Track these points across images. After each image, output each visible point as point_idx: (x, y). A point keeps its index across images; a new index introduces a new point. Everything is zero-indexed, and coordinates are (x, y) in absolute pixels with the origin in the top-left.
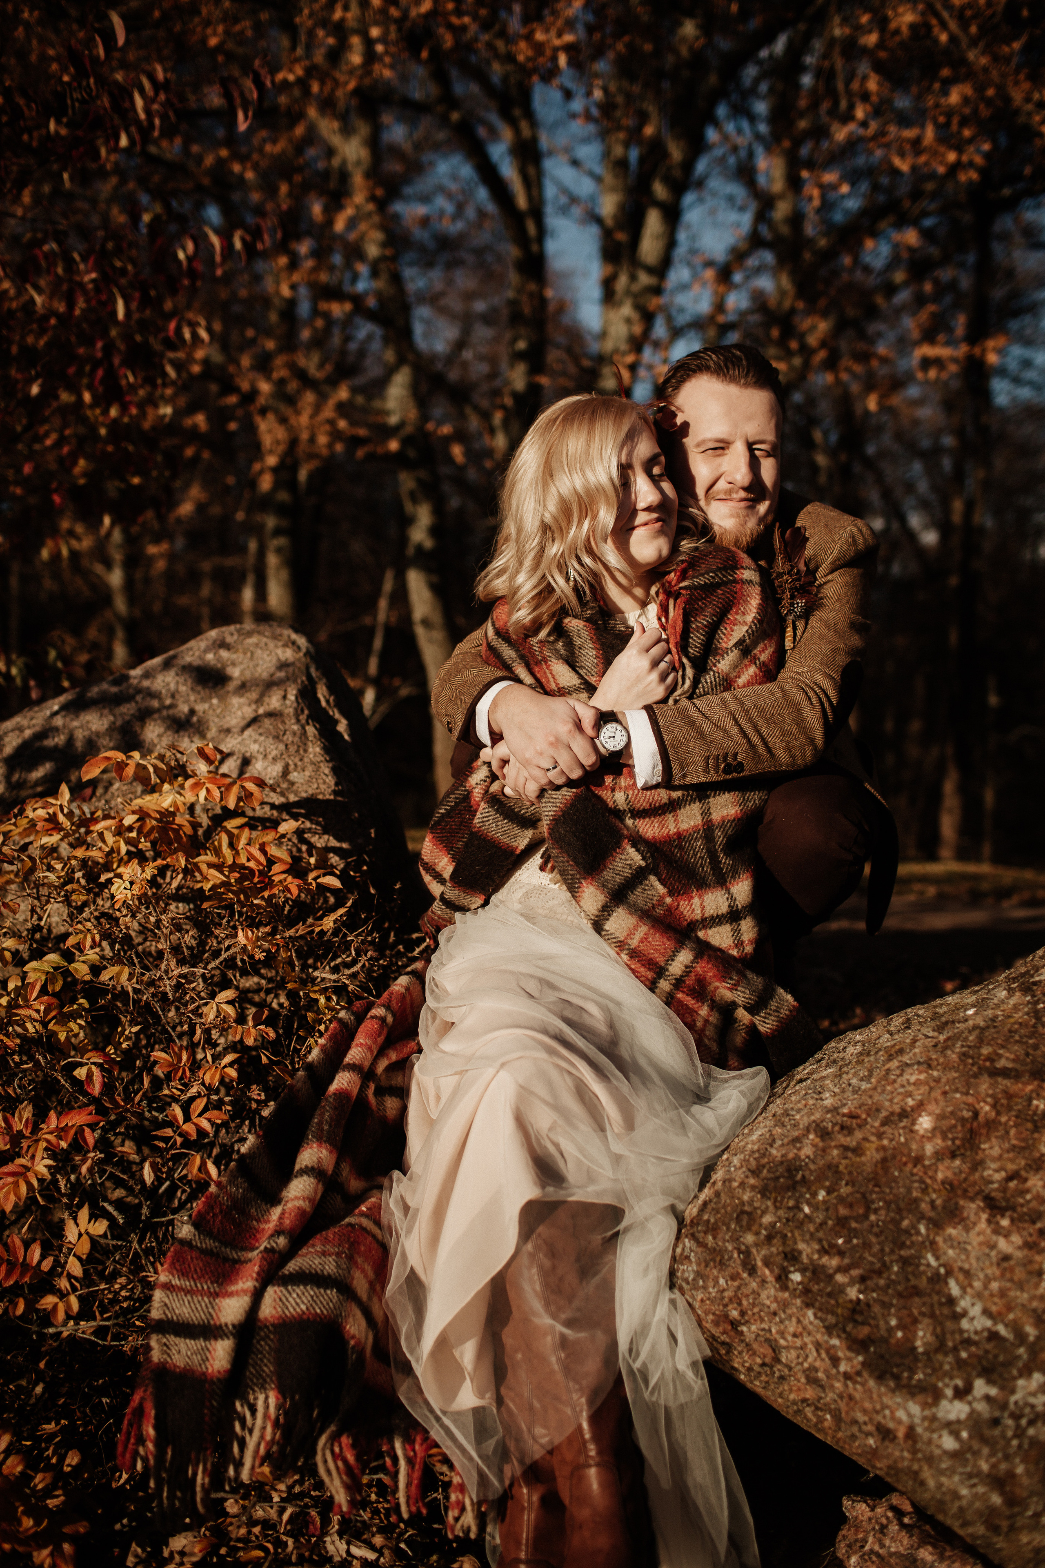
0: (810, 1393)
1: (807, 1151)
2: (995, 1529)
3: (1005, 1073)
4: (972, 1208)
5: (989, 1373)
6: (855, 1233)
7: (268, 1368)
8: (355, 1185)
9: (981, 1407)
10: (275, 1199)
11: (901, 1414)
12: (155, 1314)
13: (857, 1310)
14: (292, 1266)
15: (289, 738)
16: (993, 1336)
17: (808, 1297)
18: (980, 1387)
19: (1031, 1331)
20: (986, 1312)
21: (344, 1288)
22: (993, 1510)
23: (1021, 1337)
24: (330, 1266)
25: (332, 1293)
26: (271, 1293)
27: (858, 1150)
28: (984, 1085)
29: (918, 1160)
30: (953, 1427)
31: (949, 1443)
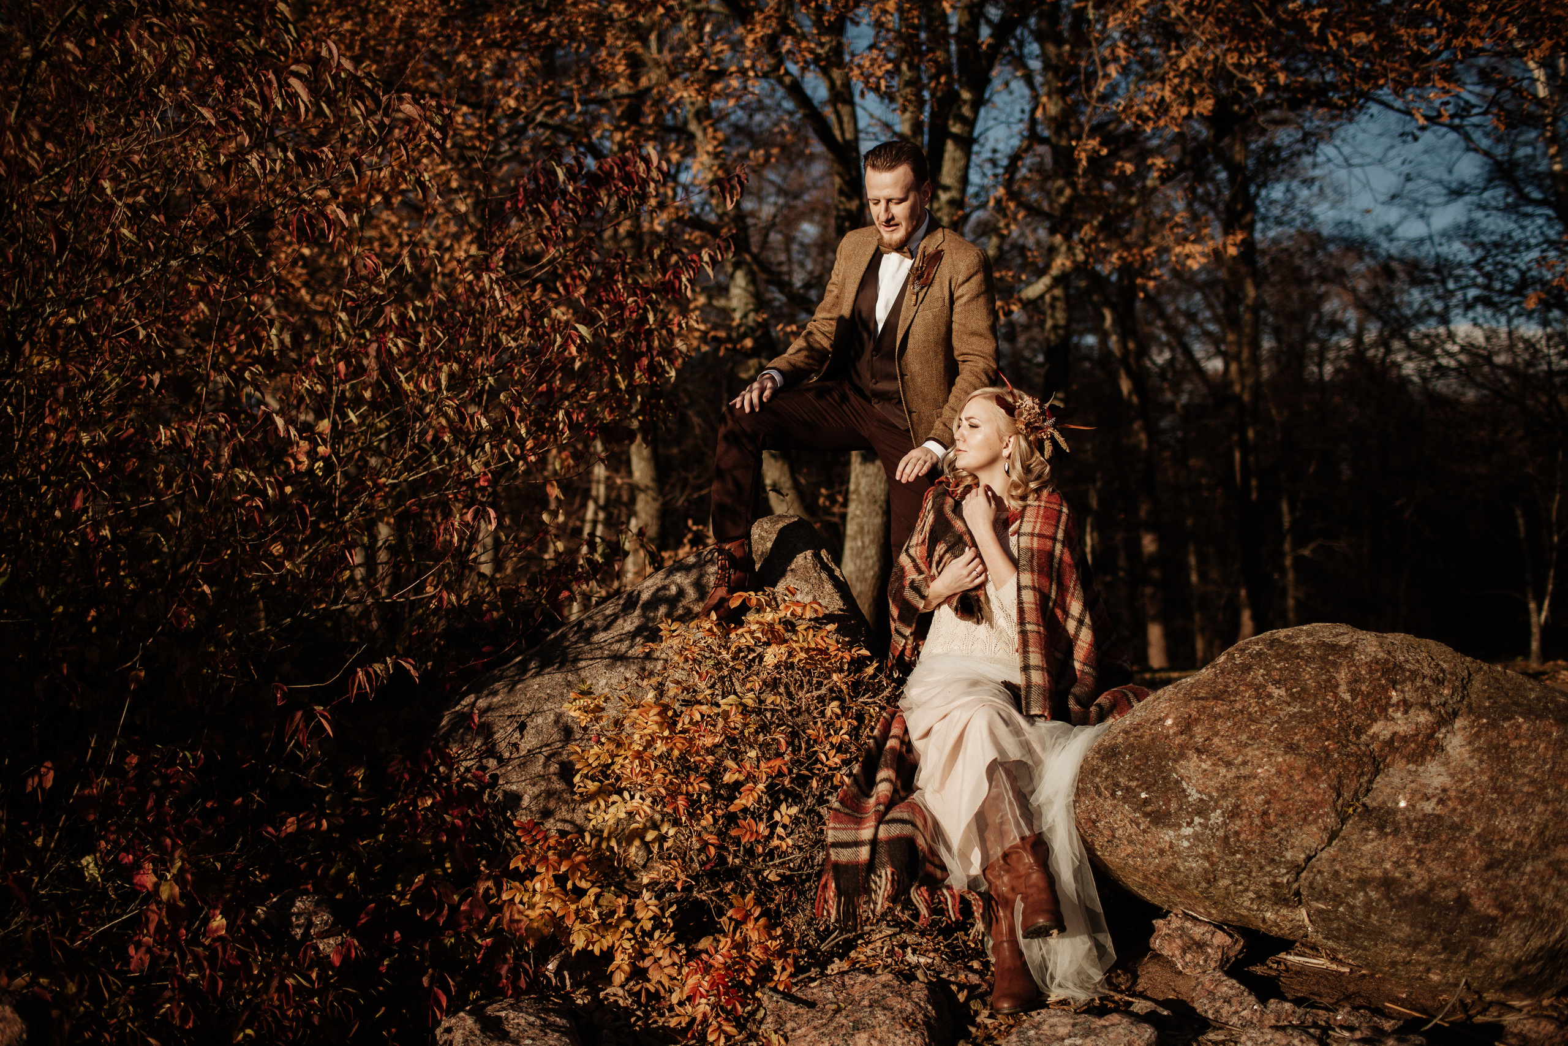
0: (1129, 850)
1: (1120, 740)
2: (1209, 882)
3: (1202, 698)
4: (1190, 753)
5: (1199, 813)
6: (1142, 771)
7: (885, 859)
8: (902, 794)
9: (1198, 828)
10: (869, 796)
11: (1167, 838)
12: (830, 840)
13: (1146, 802)
14: (888, 817)
15: (813, 580)
16: (1201, 800)
17: (1125, 800)
18: (1197, 820)
19: (1215, 794)
20: (1198, 792)
21: (914, 825)
22: (1206, 871)
23: (1211, 797)
24: (906, 816)
25: (909, 826)
26: (882, 827)
27: (1141, 737)
28: (1193, 704)
29: (1167, 737)
30: (1187, 838)
31: (1186, 844)
